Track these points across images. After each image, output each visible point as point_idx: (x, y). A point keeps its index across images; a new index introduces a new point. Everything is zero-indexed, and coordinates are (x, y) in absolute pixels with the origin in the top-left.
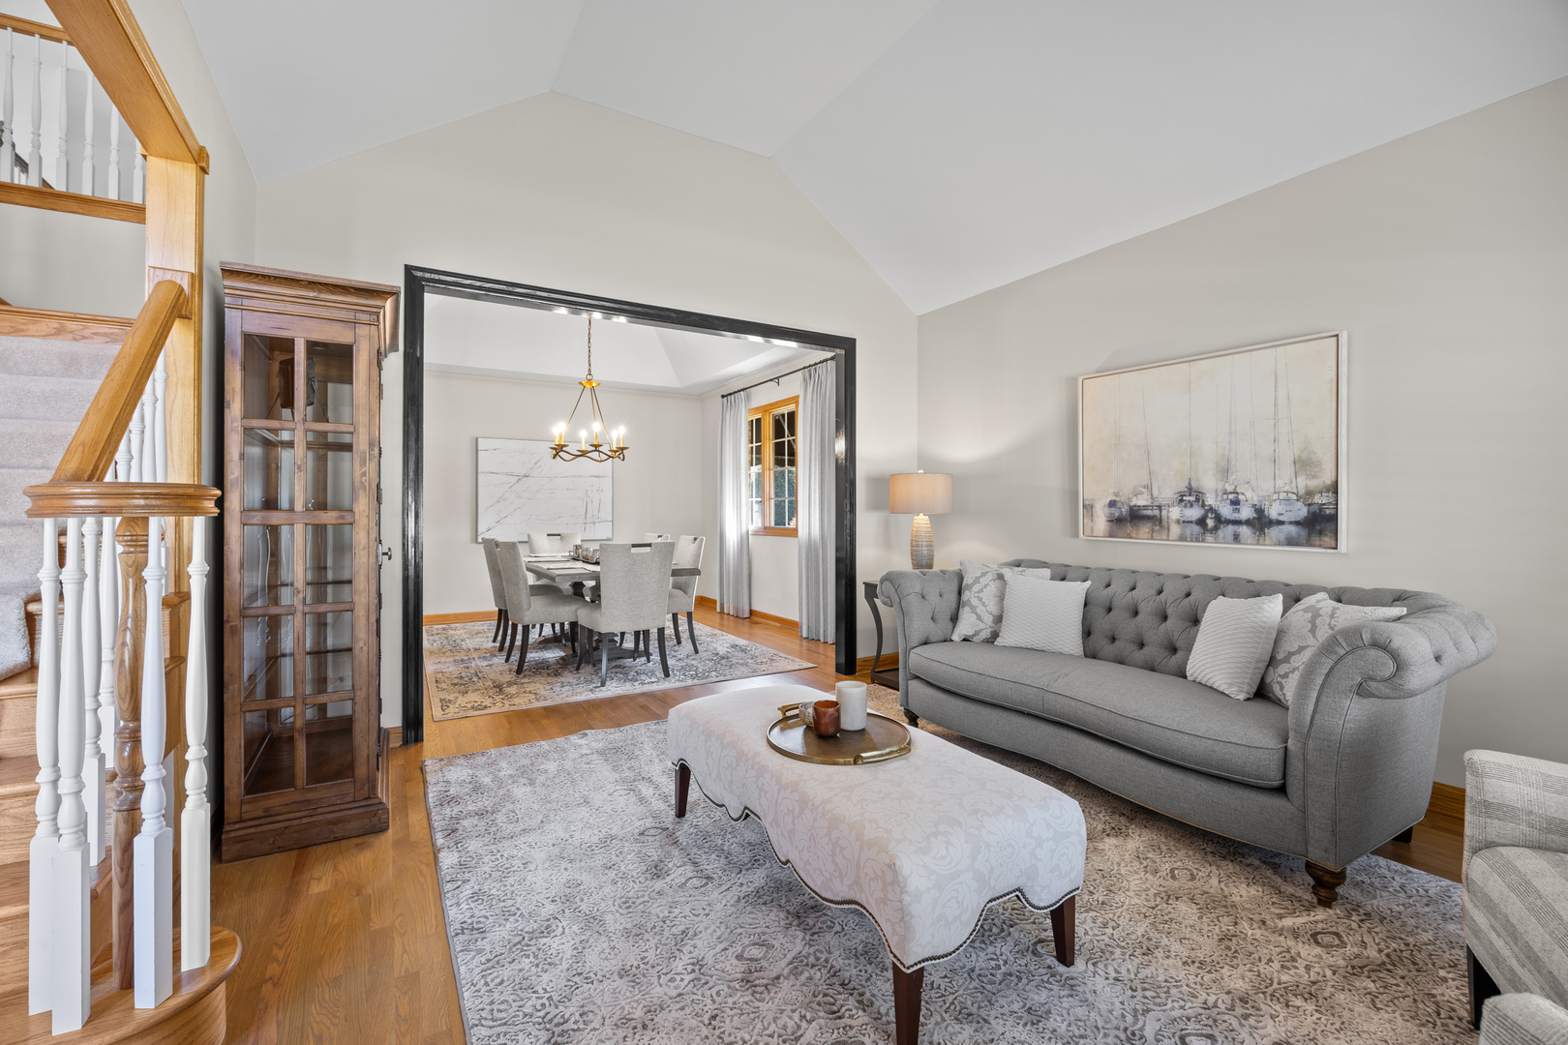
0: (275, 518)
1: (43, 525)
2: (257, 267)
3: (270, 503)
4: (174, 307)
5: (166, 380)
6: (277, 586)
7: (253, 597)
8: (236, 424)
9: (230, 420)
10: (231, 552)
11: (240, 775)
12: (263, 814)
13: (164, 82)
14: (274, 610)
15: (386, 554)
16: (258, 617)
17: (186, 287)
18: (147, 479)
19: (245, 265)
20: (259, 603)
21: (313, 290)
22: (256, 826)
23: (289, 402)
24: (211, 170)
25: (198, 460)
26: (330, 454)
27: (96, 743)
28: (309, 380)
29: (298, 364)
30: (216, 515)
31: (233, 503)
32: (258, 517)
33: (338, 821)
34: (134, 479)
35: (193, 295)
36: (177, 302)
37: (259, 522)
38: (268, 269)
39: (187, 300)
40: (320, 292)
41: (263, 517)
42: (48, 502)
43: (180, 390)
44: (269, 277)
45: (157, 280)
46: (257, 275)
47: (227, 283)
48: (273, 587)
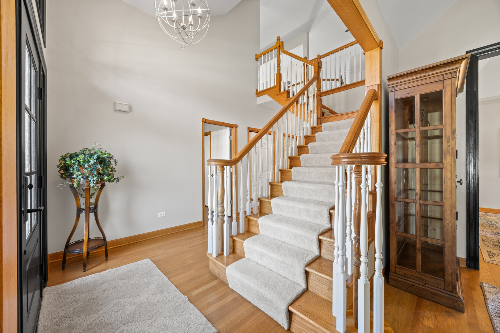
0: (408, 166)
1: (335, 167)
2: (400, 73)
3: (405, 160)
4: (373, 96)
5: (371, 121)
6: (408, 190)
7: (399, 193)
8: (393, 132)
9: (391, 131)
10: (392, 177)
11: (395, 257)
12: (403, 275)
13: (368, 20)
14: (407, 200)
15: (460, 182)
16: (401, 202)
17: (376, 89)
18: (365, 151)
19: (396, 74)
20: (402, 196)
21: (423, 73)
22: (401, 278)
23: (412, 121)
24: (384, 47)
25: (381, 146)
26: (429, 141)
27: (350, 236)
28: (421, 111)
29: (417, 105)
30: (385, 164)
31: (392, 160)
32: (401, 165)
33: (436, 295)
34: (362, 152)
35: (378, 91)
36: (374, 95)
37: (402, 167)
38: (404, 72)
39: (377, 94)
40: (426, 72)
41: (403, 165)
42: (336, 161)
43: (375, 124)
44: (404, 75)
45: (368, 90)
46: (400, 76)
47: (389, 83)
48: (407, 190)
